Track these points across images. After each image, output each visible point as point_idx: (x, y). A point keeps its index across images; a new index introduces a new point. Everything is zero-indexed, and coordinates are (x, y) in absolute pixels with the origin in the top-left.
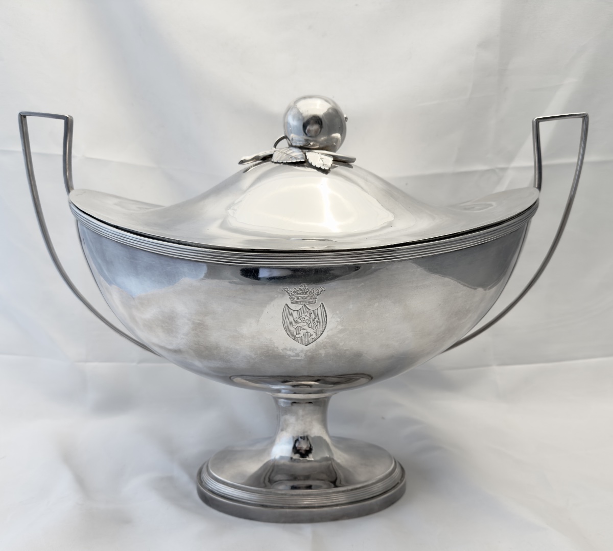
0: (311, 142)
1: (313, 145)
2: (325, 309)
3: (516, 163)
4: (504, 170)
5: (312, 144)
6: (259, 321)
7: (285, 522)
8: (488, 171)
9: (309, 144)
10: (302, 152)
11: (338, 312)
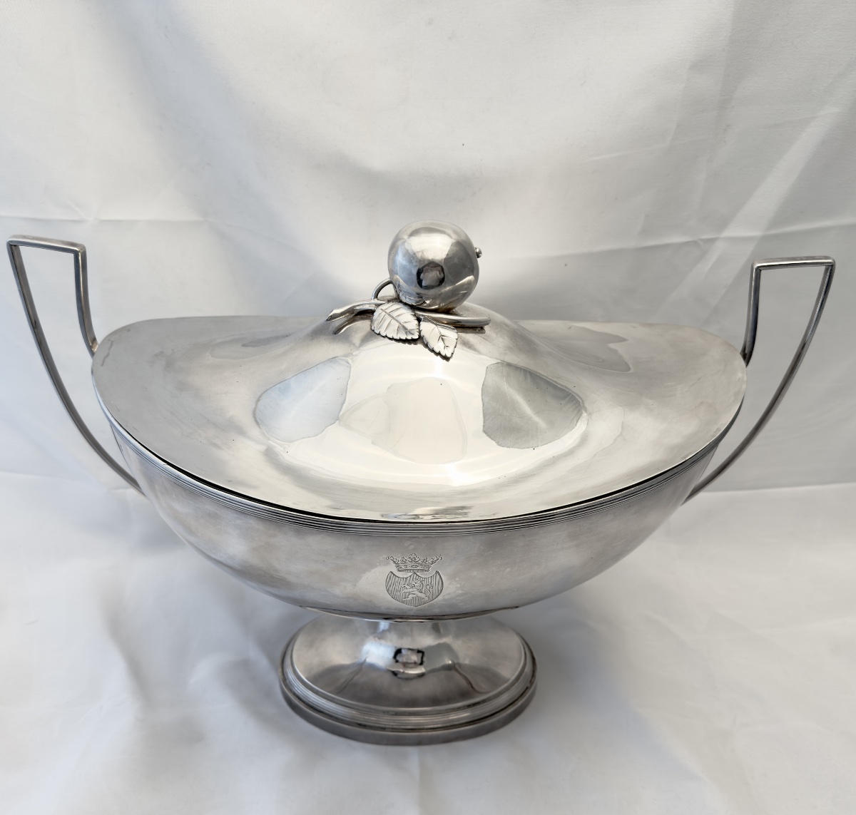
0: (428, 299)
1: (430, 305)
2: (440, 576)
3: (732, 232)
4: (711, 241)
5: (428, 302)
6: (355, 585)
7: (387, 744)
8: (686, 243)
9: (424, 302)
10: (415, 315)
11: (457, 579)
